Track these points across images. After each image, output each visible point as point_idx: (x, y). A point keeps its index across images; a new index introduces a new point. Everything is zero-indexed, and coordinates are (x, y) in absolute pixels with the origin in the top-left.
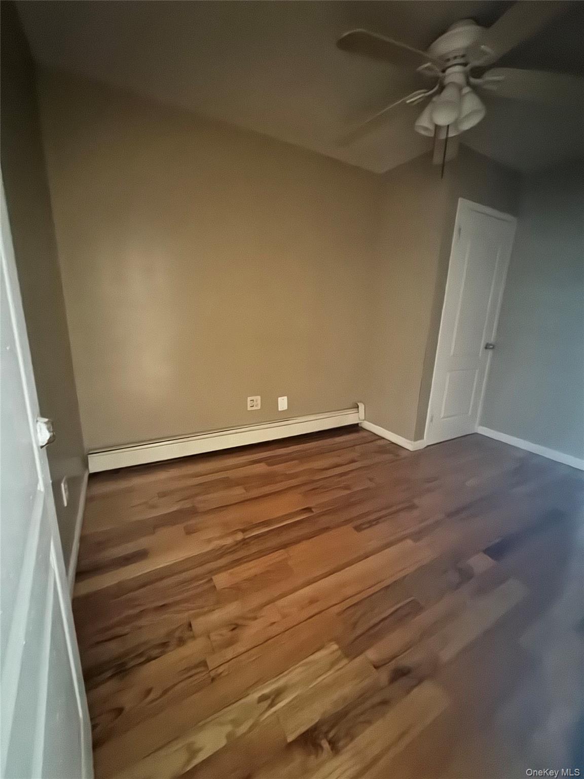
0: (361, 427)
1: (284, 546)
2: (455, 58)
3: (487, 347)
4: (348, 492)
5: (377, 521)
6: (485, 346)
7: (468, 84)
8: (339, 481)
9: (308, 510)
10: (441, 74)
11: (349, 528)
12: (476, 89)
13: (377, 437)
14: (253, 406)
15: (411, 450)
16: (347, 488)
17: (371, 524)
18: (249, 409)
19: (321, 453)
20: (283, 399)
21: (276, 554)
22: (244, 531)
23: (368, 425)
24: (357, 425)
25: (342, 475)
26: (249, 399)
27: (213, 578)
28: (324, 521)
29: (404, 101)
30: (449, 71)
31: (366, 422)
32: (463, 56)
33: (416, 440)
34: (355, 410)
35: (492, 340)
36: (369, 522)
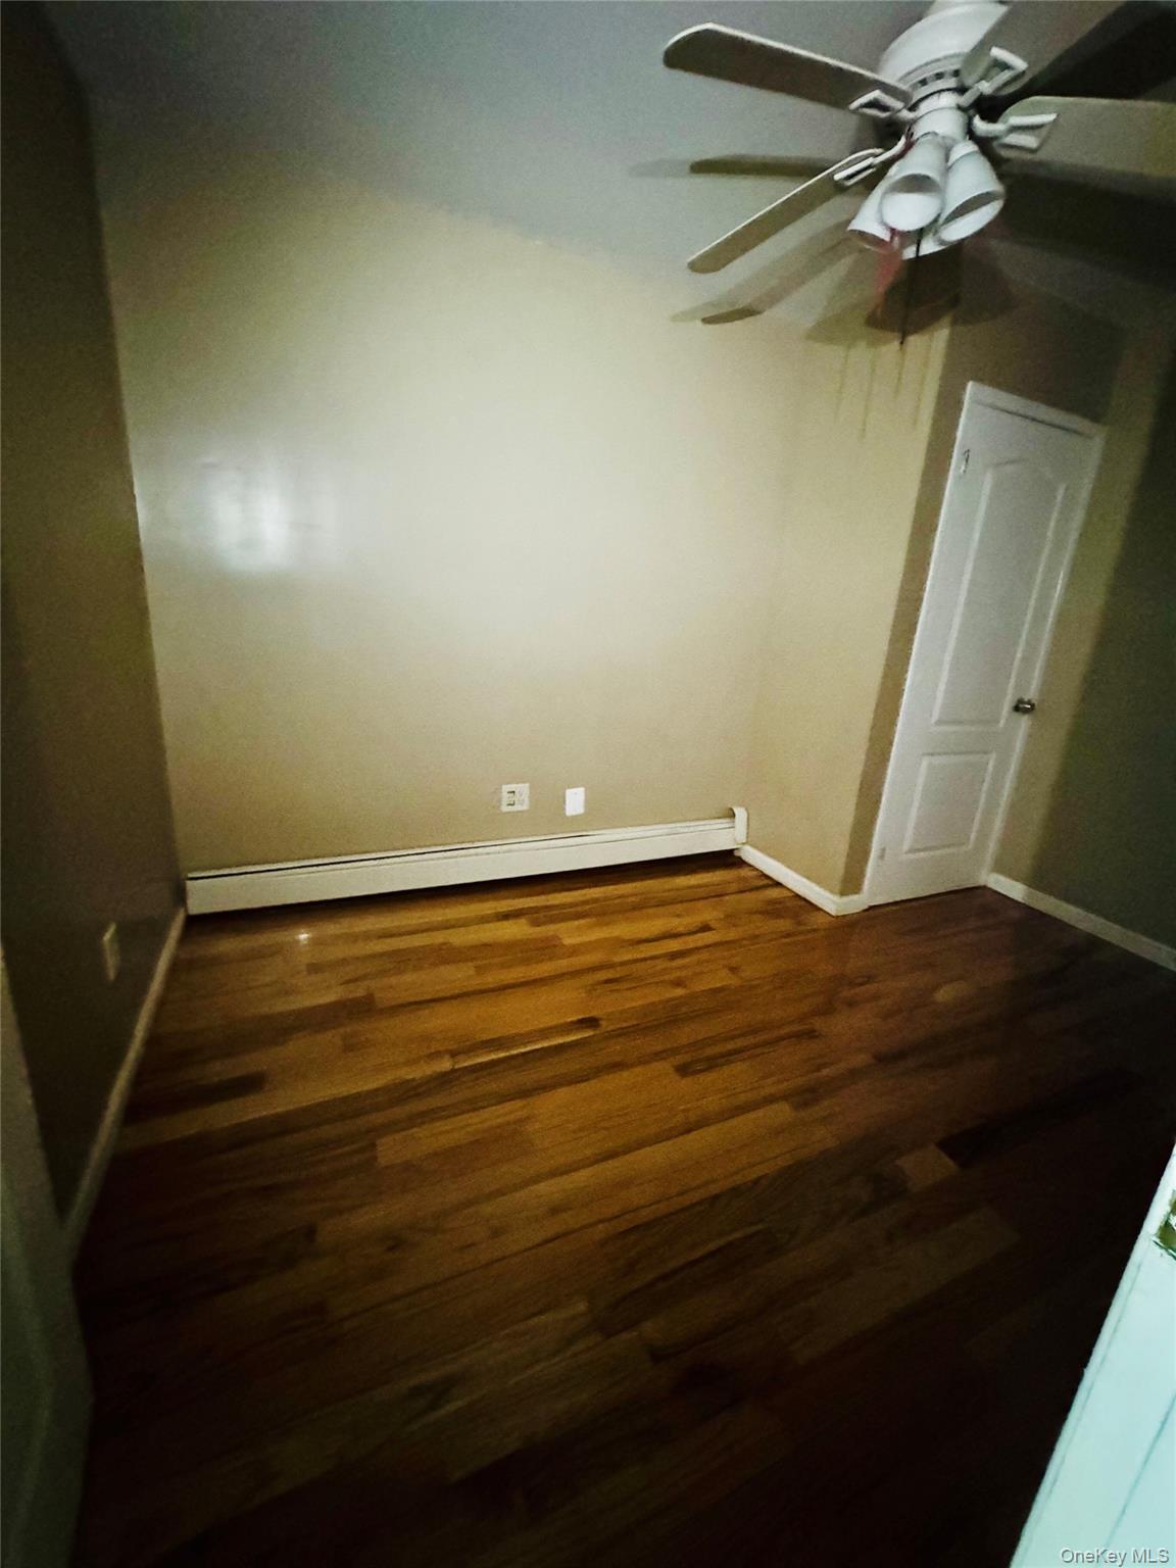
0: (740, 858)
1: (524, 1093)
2: (939, 76)
3: (1019, 708)
4: (679, 992)
5: (728, 1057)
6: (1014, 704)
7: (970, 133)
8: (665, 969)
9: (591, 1022)
10: (906, 115)
11: (665, 1067)
12: (985, 145)
13: (766, 882)
14: (513, 805)
15: (833, 913)
16: (678, 983)
17: (712, 1063)
18: (505, 808)
19: (639, 907)
20: (576, 794)
21: (508, 1106)
22: (454, 1054)
23: (751, 855)
24: (730, 852)
25: (673, 956)
26: (506, 788)
27: (378, 1142)
28: (616, 1048)
29: (831, 176)
30: (924, 107)
31: (747, 848)
32: (956, 73)
33: (843, 894)
34: (725, 823)
35: (1032, 694)
36: (709, 1059)
